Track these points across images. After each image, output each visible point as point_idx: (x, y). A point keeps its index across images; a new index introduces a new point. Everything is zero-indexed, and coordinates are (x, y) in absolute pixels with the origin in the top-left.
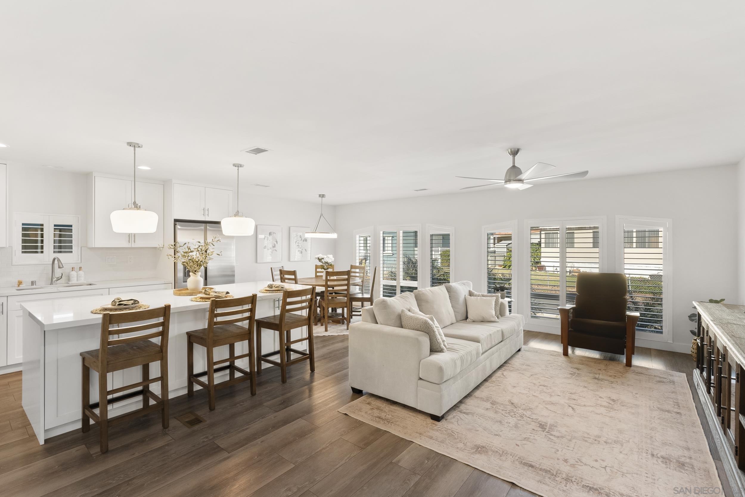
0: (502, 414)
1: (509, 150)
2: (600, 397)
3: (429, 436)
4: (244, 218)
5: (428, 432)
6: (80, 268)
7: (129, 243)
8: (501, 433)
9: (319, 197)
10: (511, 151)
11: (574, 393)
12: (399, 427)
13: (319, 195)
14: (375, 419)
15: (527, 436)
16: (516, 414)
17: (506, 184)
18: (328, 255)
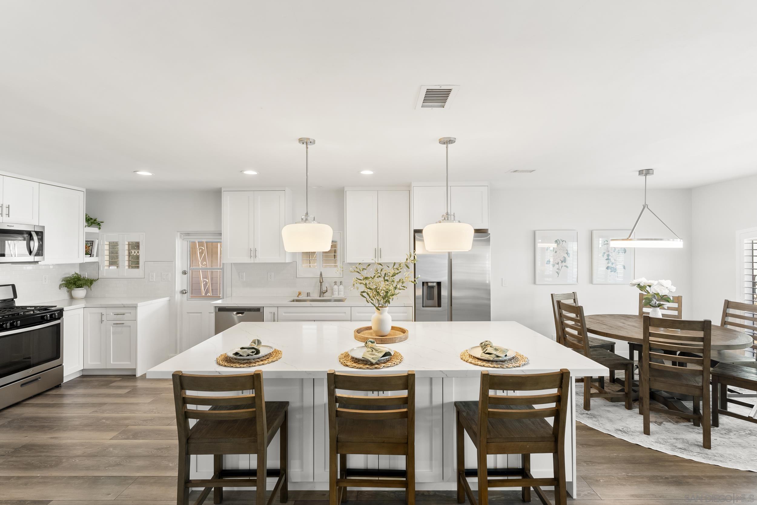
6: (341, 282)
7: (376, 258)
9: (639, 174)
13: (639, 170)
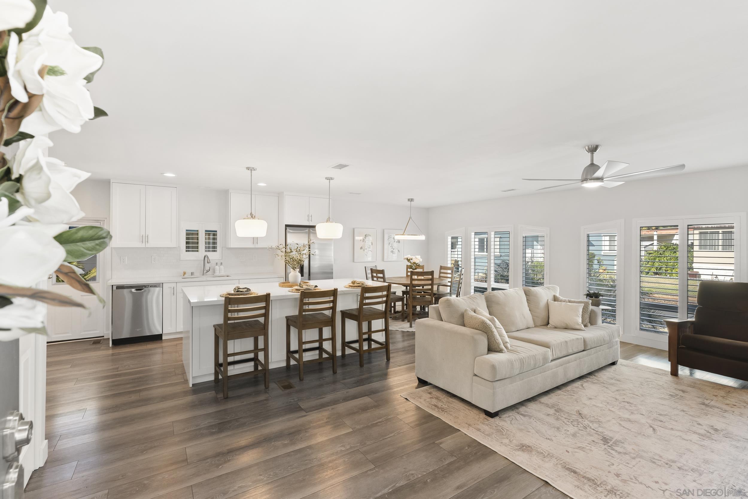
0: (564, 422)
1: (587, 148)
2: (699, 424)
3: (477, 428)
4: (334, 223)
5: (478, 425)
6: (221, 263)
7: (253, 244)
8: (553, 438)
9: (408, 201)
10: (589, 148)
11: (665, 415)
12: (451, 416)
13: (408, 199)
14: (431, 407)
15: (581, 446)
16: (579, 424)
17: (583, 184)
18: (416, 256)
